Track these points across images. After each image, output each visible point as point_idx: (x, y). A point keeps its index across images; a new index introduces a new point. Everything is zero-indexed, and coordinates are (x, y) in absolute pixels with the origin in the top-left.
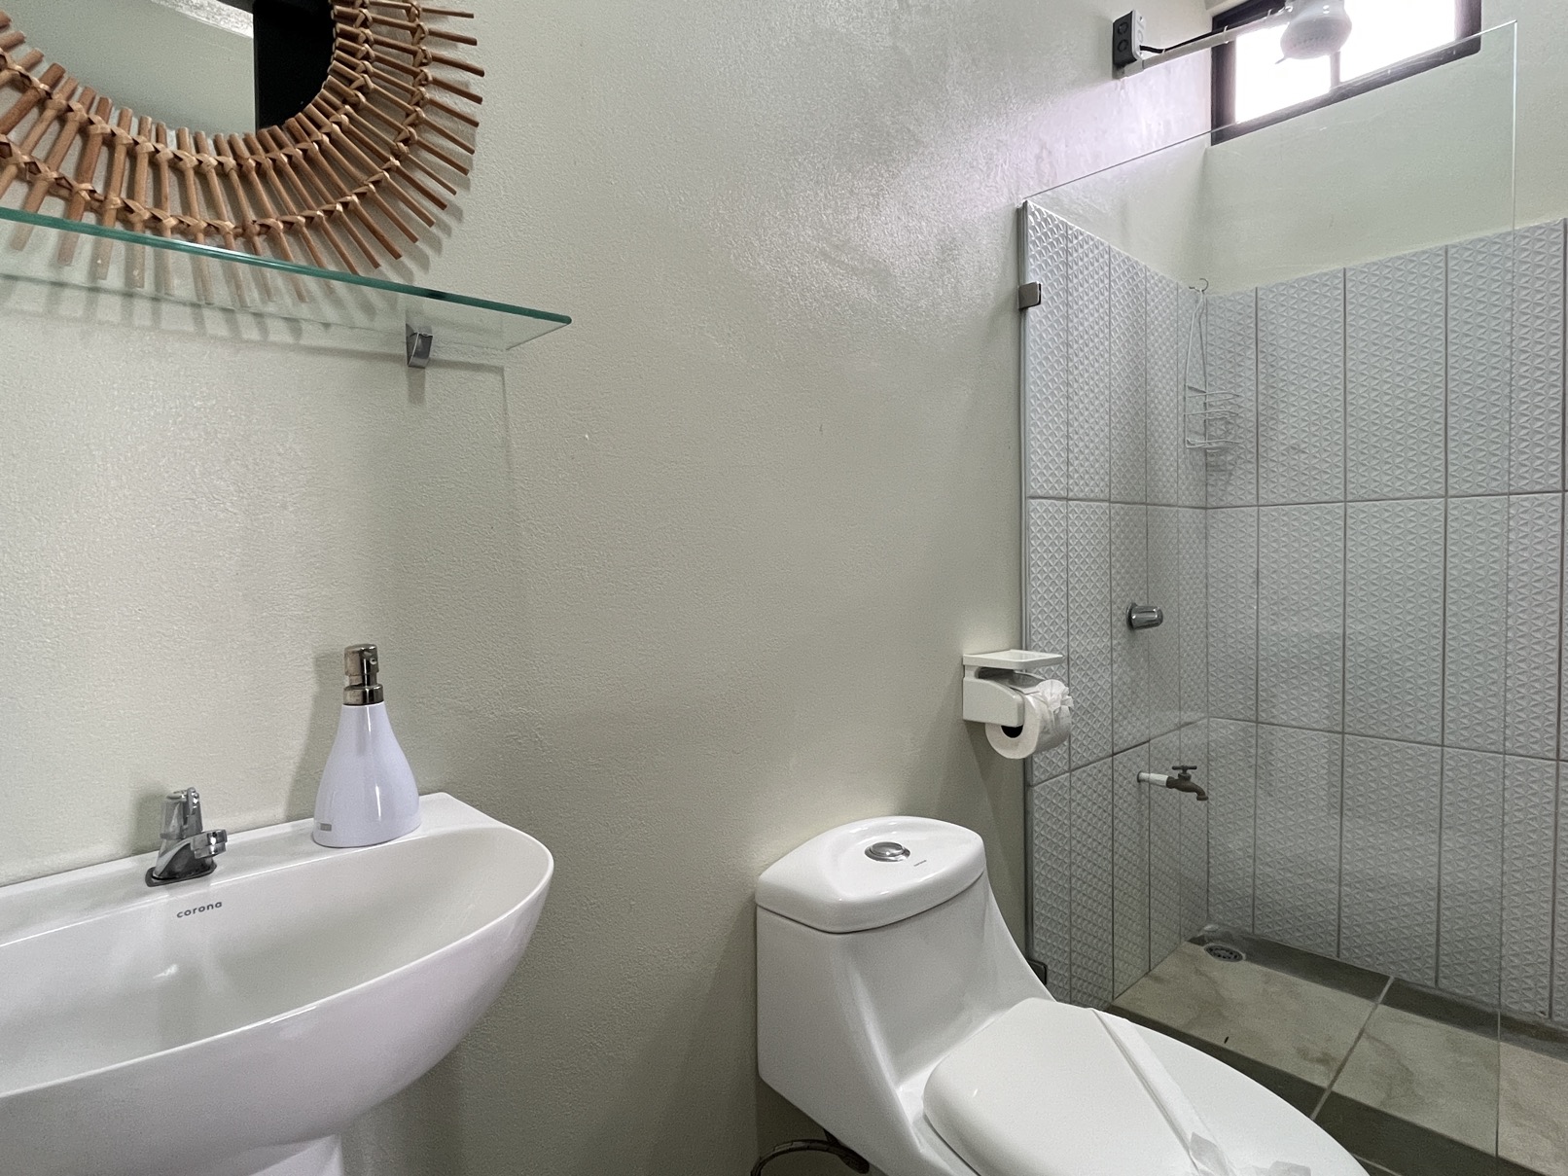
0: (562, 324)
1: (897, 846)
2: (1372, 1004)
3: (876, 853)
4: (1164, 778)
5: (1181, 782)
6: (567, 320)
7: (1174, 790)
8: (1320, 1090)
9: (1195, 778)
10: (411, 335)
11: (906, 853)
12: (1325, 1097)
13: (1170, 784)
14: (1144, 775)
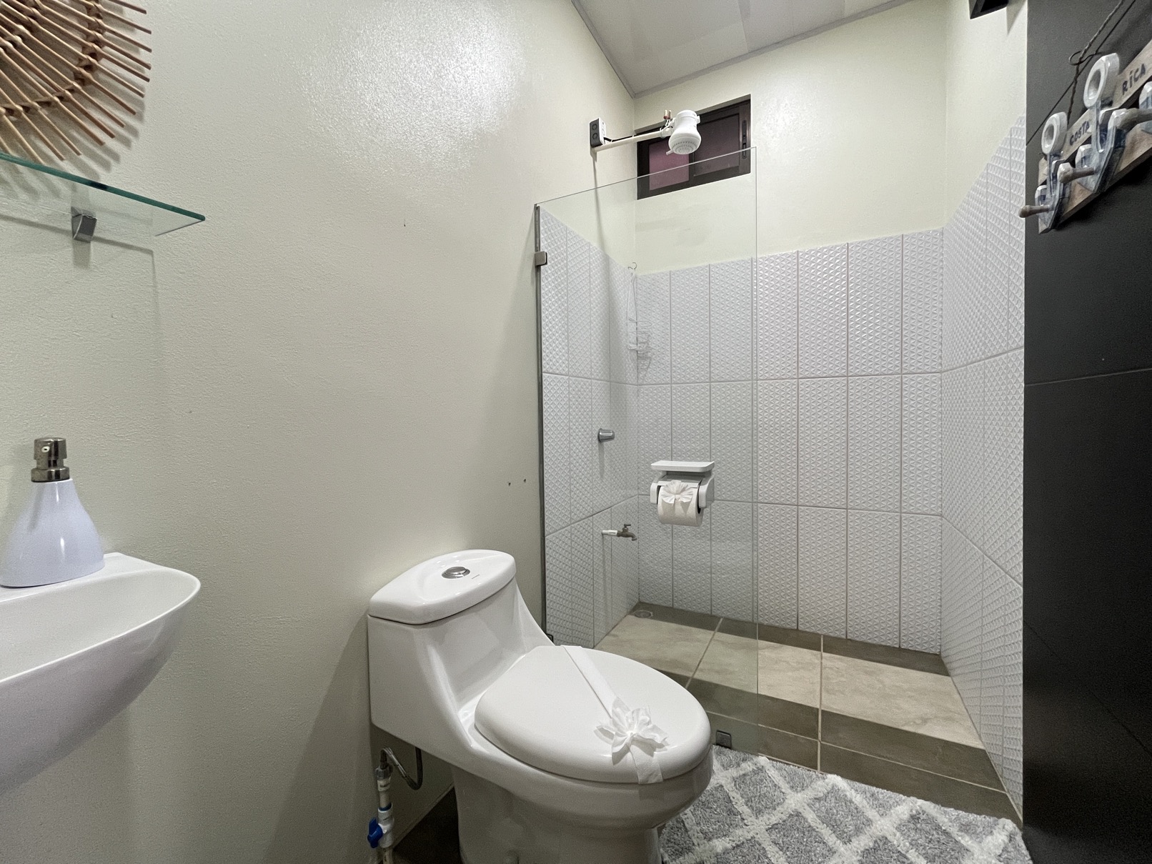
0: (198, 220)
1: (462, 569)
2: (713, 632)
3: (448, 574)
4: (616, 532)
5: (624, 534)
6: (202, 218)
7: (621, 537)
8: (688, 678)
9: (631, 530)
10: (76, 215)
11: (467, 572)
12: (689, 681)
13: (619, 535)
14: (604, 531)
